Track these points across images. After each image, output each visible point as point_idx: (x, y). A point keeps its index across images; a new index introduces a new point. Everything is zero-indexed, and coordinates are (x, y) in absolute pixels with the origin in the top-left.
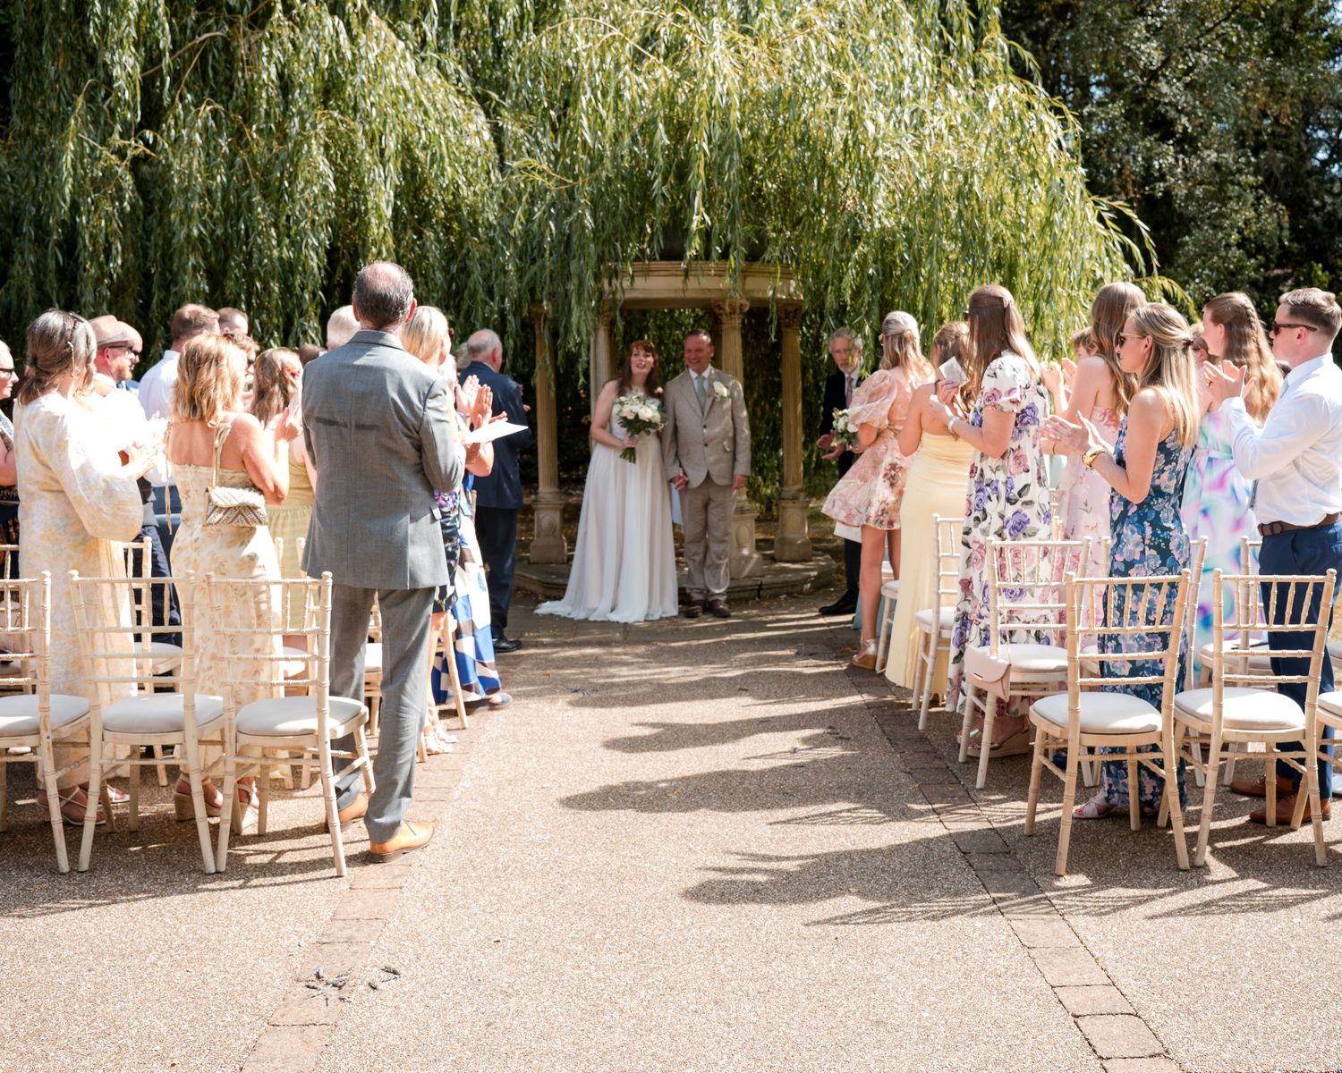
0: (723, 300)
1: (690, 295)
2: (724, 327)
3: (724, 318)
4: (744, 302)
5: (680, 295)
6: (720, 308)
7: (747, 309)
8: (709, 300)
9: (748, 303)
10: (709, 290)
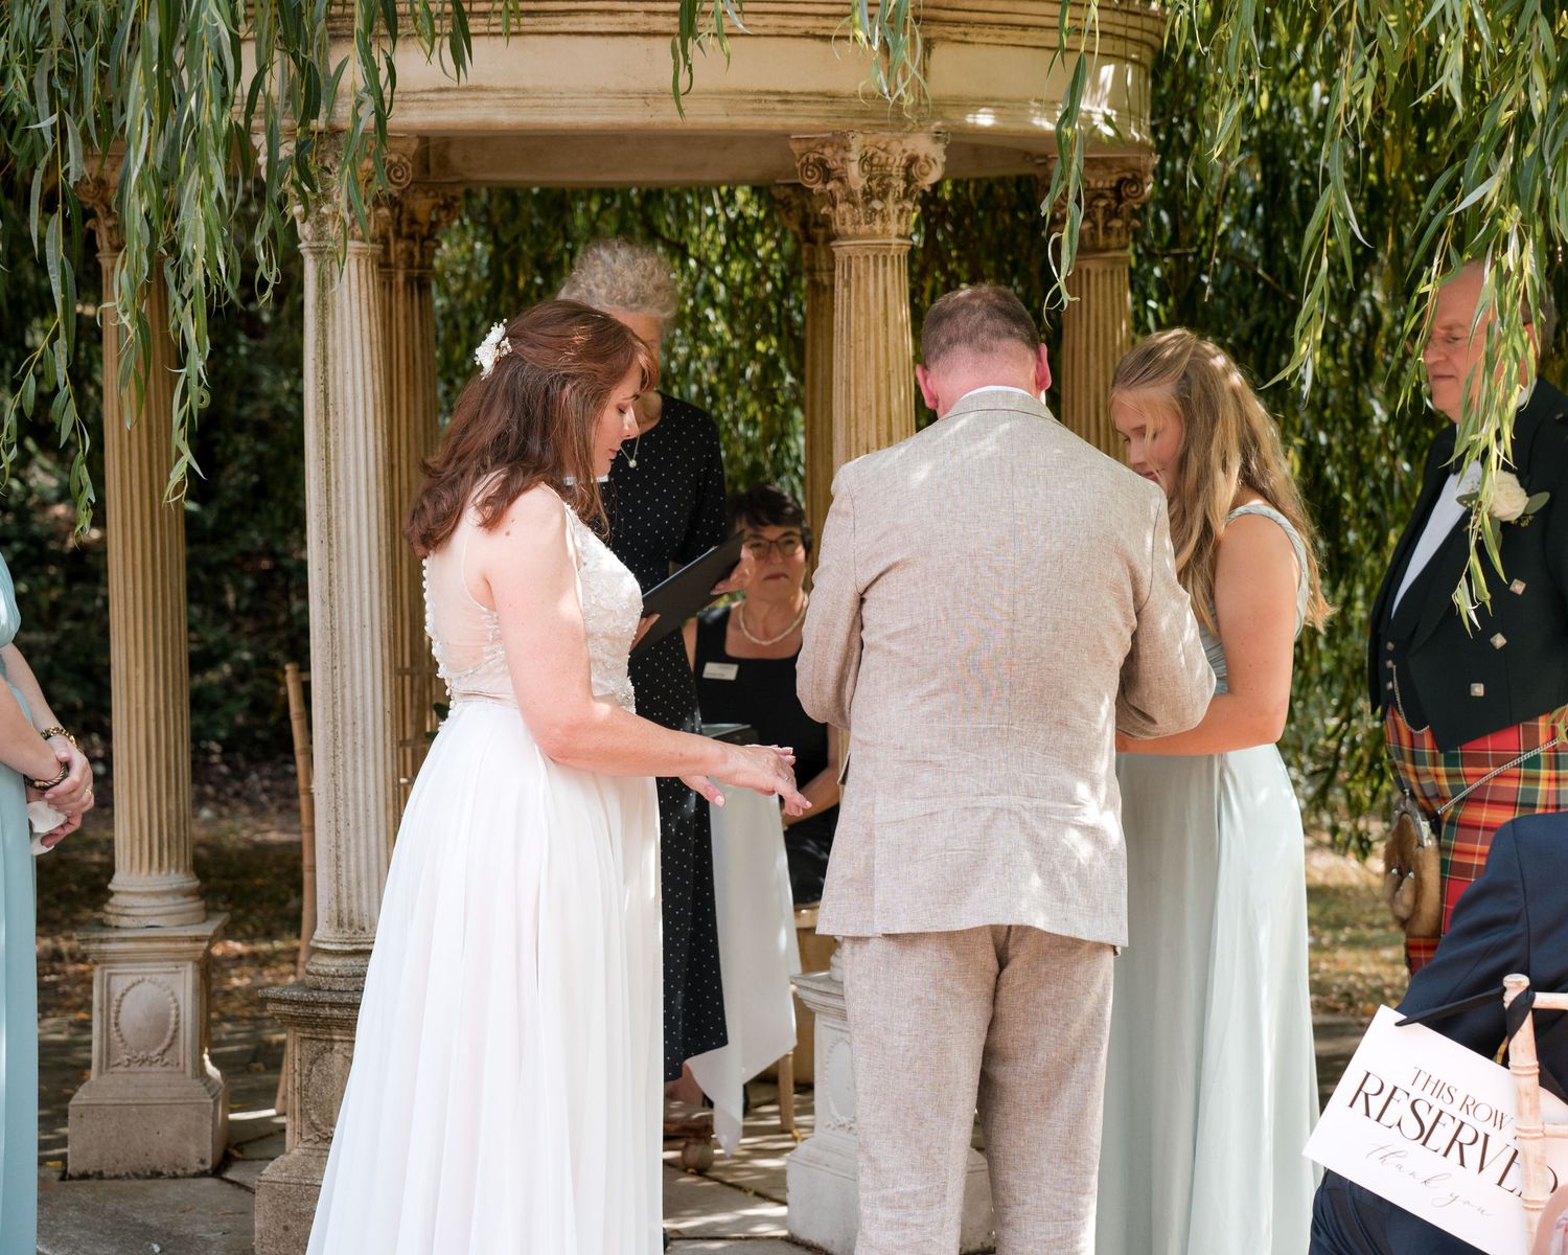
0: (840, 141)
1: (703, 115)
2: (842, 249)
3: (843, 216)
4: (922, 145)
5: (664, 116)
6: (827, 174)
7: (935, 175)
8: (785, 136)
9: (937, 152)
10: (785, 97)
